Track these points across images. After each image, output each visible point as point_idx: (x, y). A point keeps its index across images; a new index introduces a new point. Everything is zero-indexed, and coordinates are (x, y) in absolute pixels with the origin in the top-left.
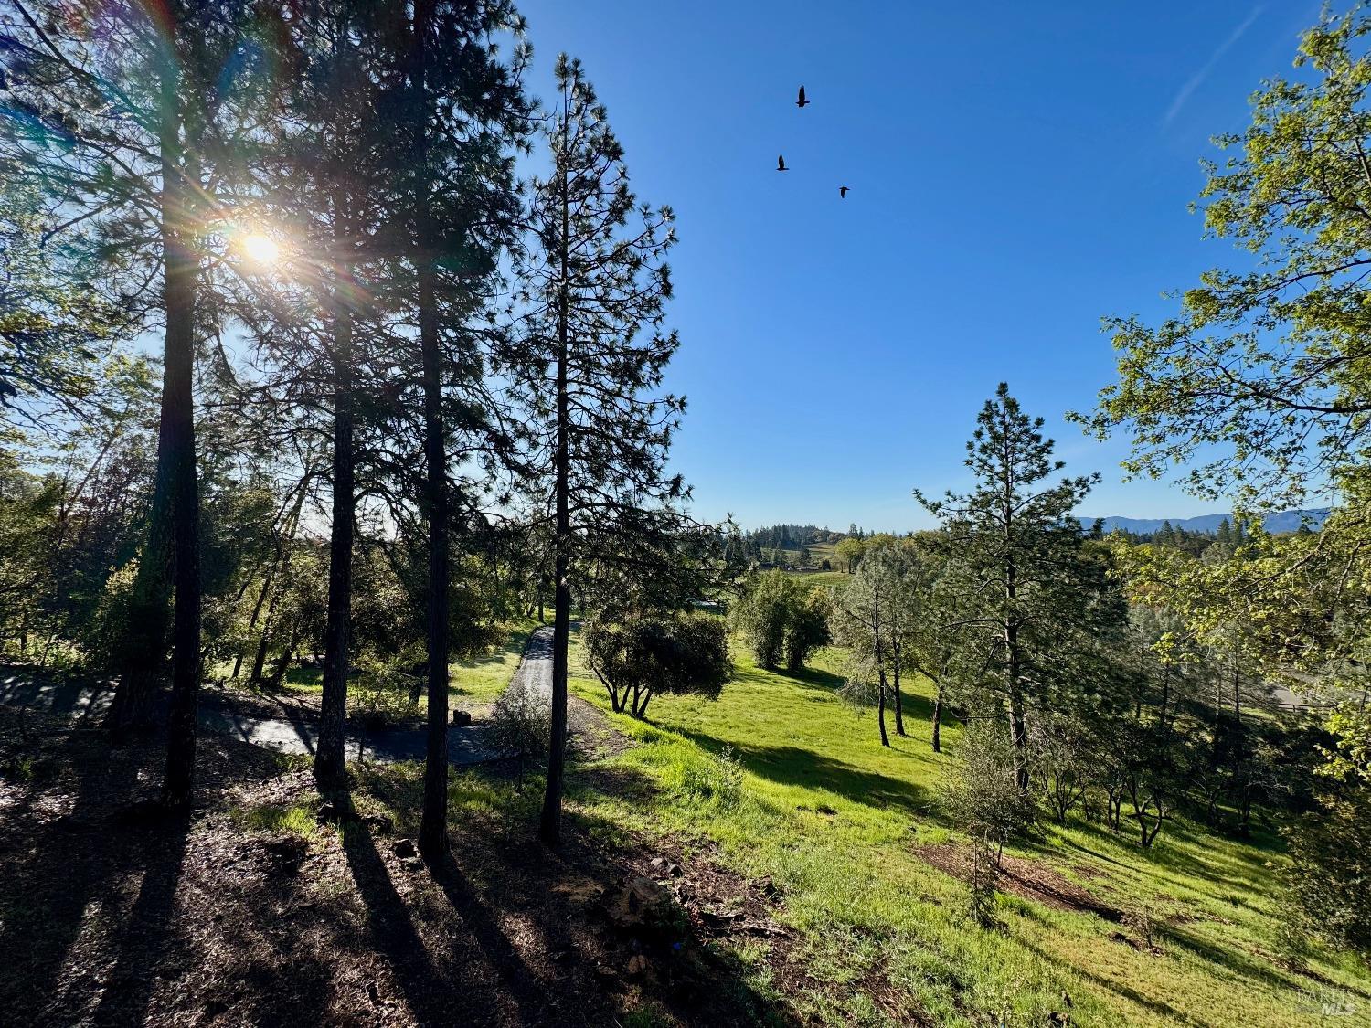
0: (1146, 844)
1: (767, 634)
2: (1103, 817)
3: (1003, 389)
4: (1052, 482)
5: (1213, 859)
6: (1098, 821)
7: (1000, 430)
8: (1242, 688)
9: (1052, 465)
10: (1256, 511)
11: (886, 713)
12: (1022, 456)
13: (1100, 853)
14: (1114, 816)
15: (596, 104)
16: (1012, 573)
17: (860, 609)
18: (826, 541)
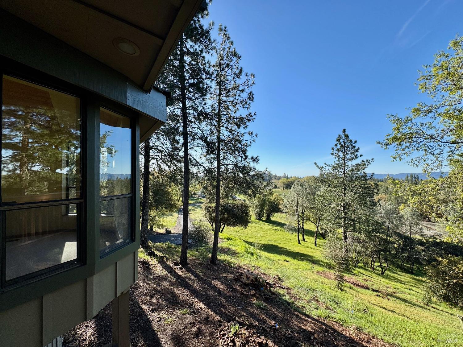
0: (382, 274)
1: (259, 208)
2: (369, 266)
3: (344, 131)
4: (359, 161)
5: (403, 278)
6: (368, 267)
7: (342, 144)
8: (412, 228)
9: (359, 156)
10: (429, 170)
11: (300, 234)
12: (349, 152)
13: (369, 276)
14: (373, 266)
15: (231, 40)
16: (345, 189)
17: (292, 200)
18: (276, 179)
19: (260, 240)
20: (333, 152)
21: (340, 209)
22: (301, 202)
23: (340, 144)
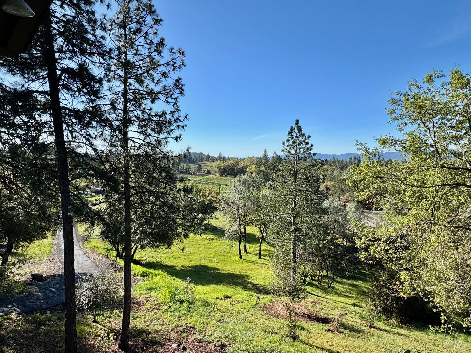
3: (298, 121)
6: (314, 281)
7: (295, 138)
11: (241, 243)
16: (296, 196)
17: (232, 203)
18: (208, 160)
19: (190, 260)
20: (284, 147)
21: (289, 218)
22: (242, 204)
23: (292, 138)
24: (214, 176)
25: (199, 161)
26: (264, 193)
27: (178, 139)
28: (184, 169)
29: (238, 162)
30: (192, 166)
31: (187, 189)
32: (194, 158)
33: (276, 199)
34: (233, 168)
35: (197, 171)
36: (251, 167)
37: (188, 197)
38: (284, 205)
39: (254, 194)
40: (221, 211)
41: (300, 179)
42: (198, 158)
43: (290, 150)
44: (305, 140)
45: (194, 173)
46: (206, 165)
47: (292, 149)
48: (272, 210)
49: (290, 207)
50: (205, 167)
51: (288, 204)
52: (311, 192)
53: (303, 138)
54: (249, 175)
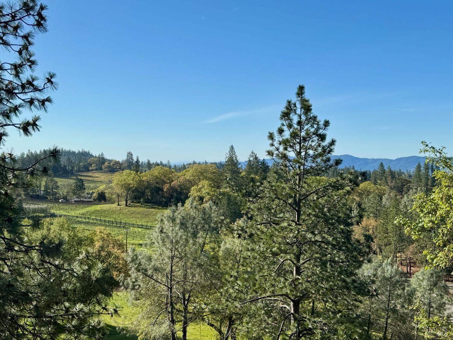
3: (301, 91)
7: (296, 126)
17: (156, 269)
18: (101, 169)
20: (272, 145)
21: (285, 306)
22: (179, 273)
23: (290, 126)
24: (114, 206)
25: (79, 171)
26: (228, 246)
27: (30, 128)
28: (43, 189)
29: (171, 173)
30: (61, 182)
31: (48, 247)
32: (66, 164)
33: (255, 262)
34: (159, 188)
35: (74, 194)
36: (200, 186)
37: (51, 264)
38: (273, 274)
39: (207, 247)
40: (129, 290)
41: (309, 215)
42: (77, 162)
43: (286, 152)
44: (318, 129)
45: (65, 198)
46: (96, 179)
47: (289, 149)
48: (246, 287)
49: (286, 280)
50: (92, 185)
51: (281, 272)
52: (333, 245)
53: (312, 126)
54: (195, 204)
